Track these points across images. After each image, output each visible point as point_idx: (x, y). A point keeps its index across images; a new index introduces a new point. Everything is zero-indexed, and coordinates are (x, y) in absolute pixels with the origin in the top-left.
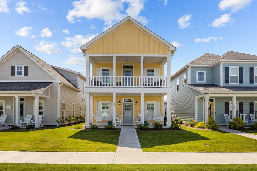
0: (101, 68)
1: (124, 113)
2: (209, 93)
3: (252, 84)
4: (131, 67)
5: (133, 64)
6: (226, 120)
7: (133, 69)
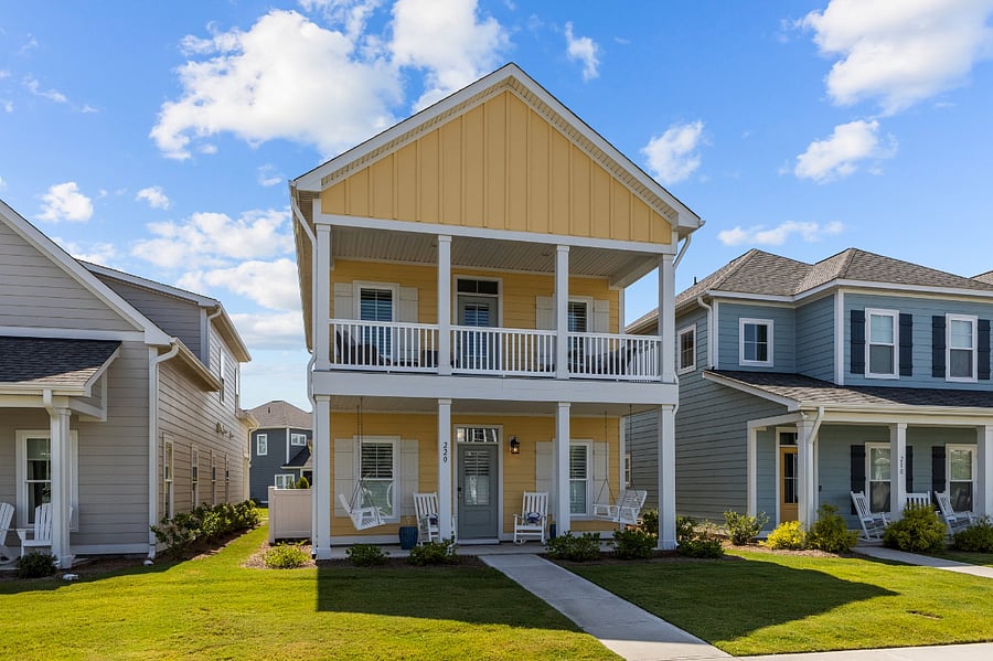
0: (358, 286)
1: (459, 489)
2: (822, 410)
3: (941, 379)
4: (491, 288)
5: (499, 274)
6: (860, 515)
7: (500, 296)
